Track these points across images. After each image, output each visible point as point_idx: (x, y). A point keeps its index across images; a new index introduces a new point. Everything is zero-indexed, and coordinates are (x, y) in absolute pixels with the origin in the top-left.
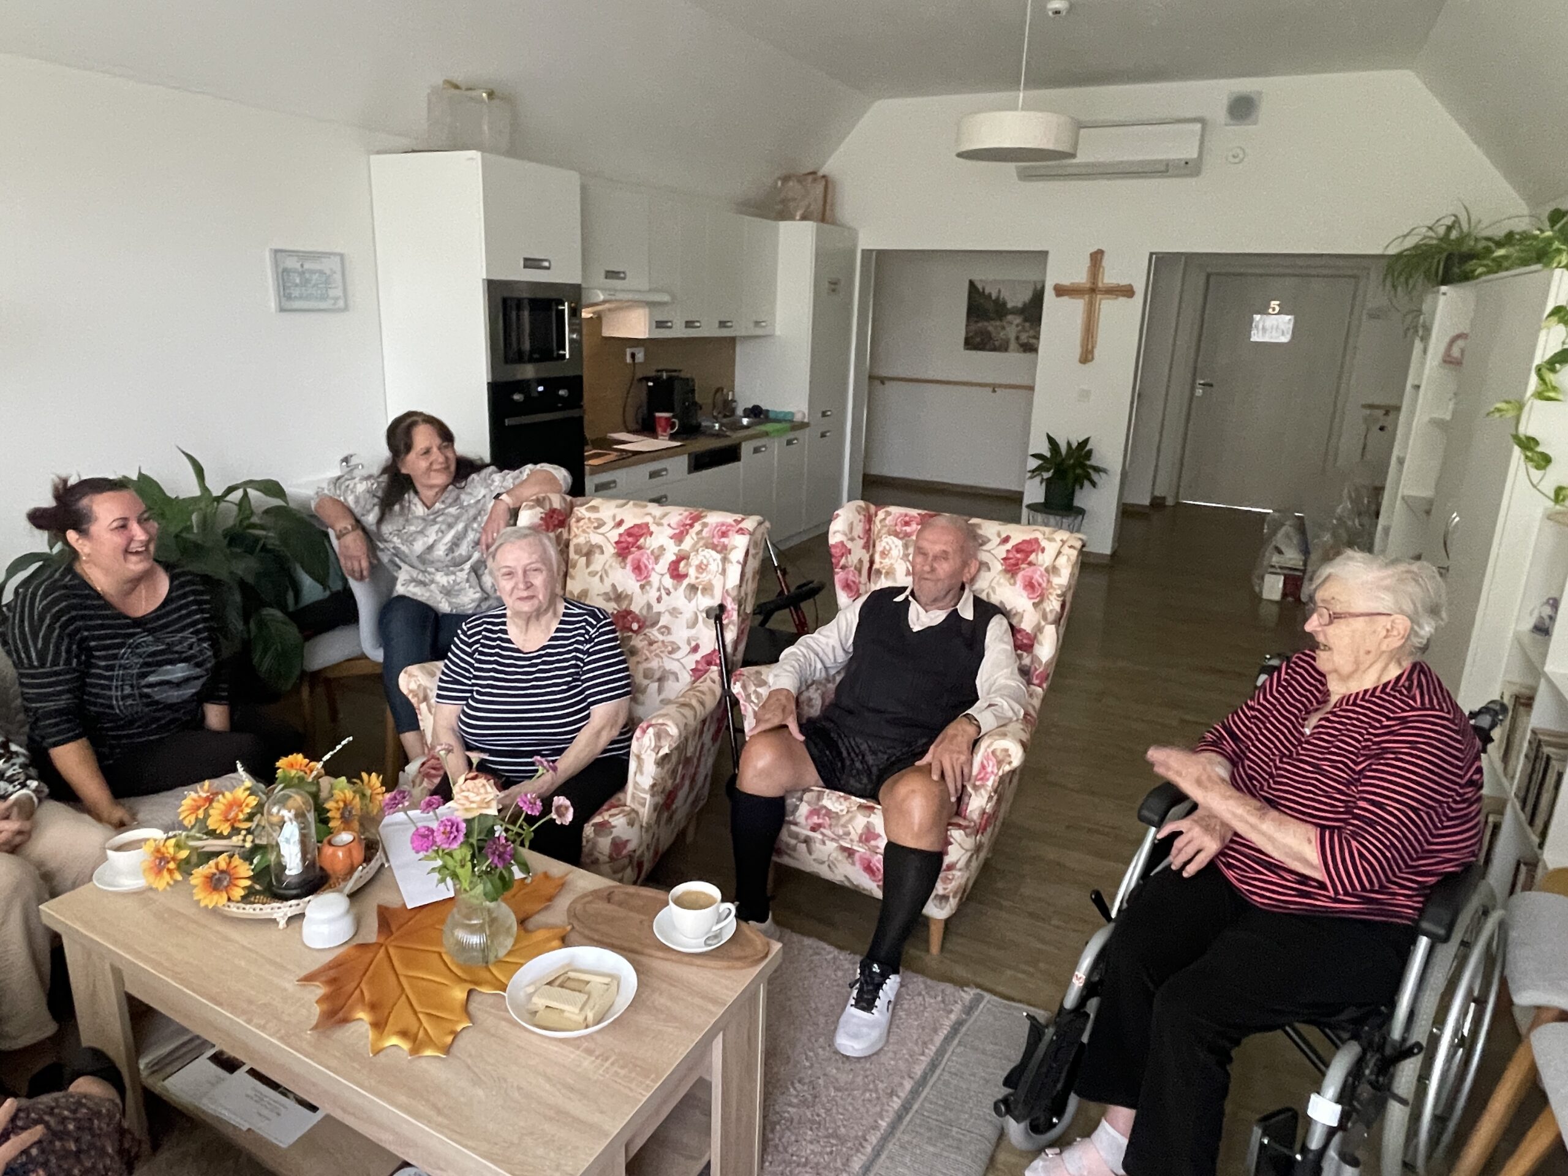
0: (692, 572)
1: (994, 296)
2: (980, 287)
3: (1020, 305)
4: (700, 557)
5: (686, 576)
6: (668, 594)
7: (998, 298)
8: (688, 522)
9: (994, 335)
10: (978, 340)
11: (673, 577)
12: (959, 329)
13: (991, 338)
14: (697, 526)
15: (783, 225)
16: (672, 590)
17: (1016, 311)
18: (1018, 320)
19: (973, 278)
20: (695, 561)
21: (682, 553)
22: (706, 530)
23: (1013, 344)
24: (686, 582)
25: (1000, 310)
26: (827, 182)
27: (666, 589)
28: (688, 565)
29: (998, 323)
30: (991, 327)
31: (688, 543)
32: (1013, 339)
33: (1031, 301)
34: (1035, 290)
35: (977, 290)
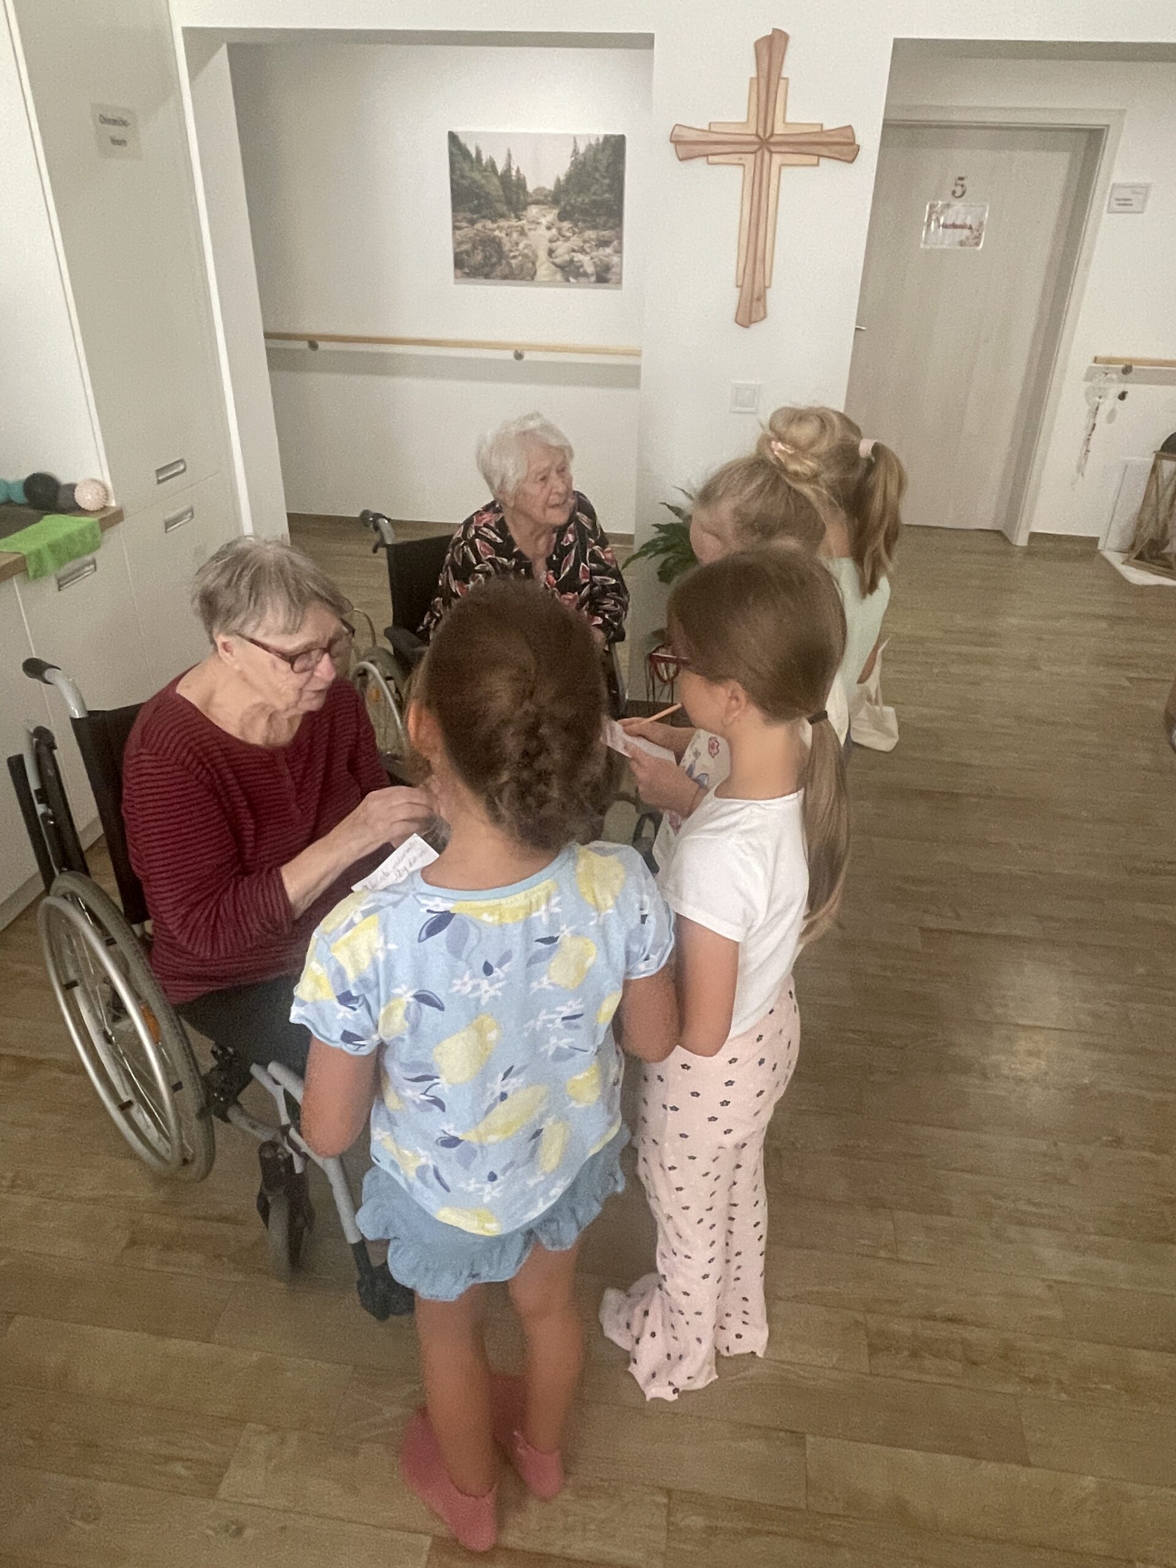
1: (500, 168)
2: (471, 146)
3: (550, 186)
7: (508, 170)
9: (507, 247)
10: (479, 257)
12: (442, 237)
13: (501, 254)
17: (542, 199)
18: (551, 215)
19: (454, 130)
23: (544, 269)
25: (513, 195)
29: (514, 222)
30: (499, 229)
32: (542, 254)
33: (569, 178)
34: (575, 152)
35: (465, 153)
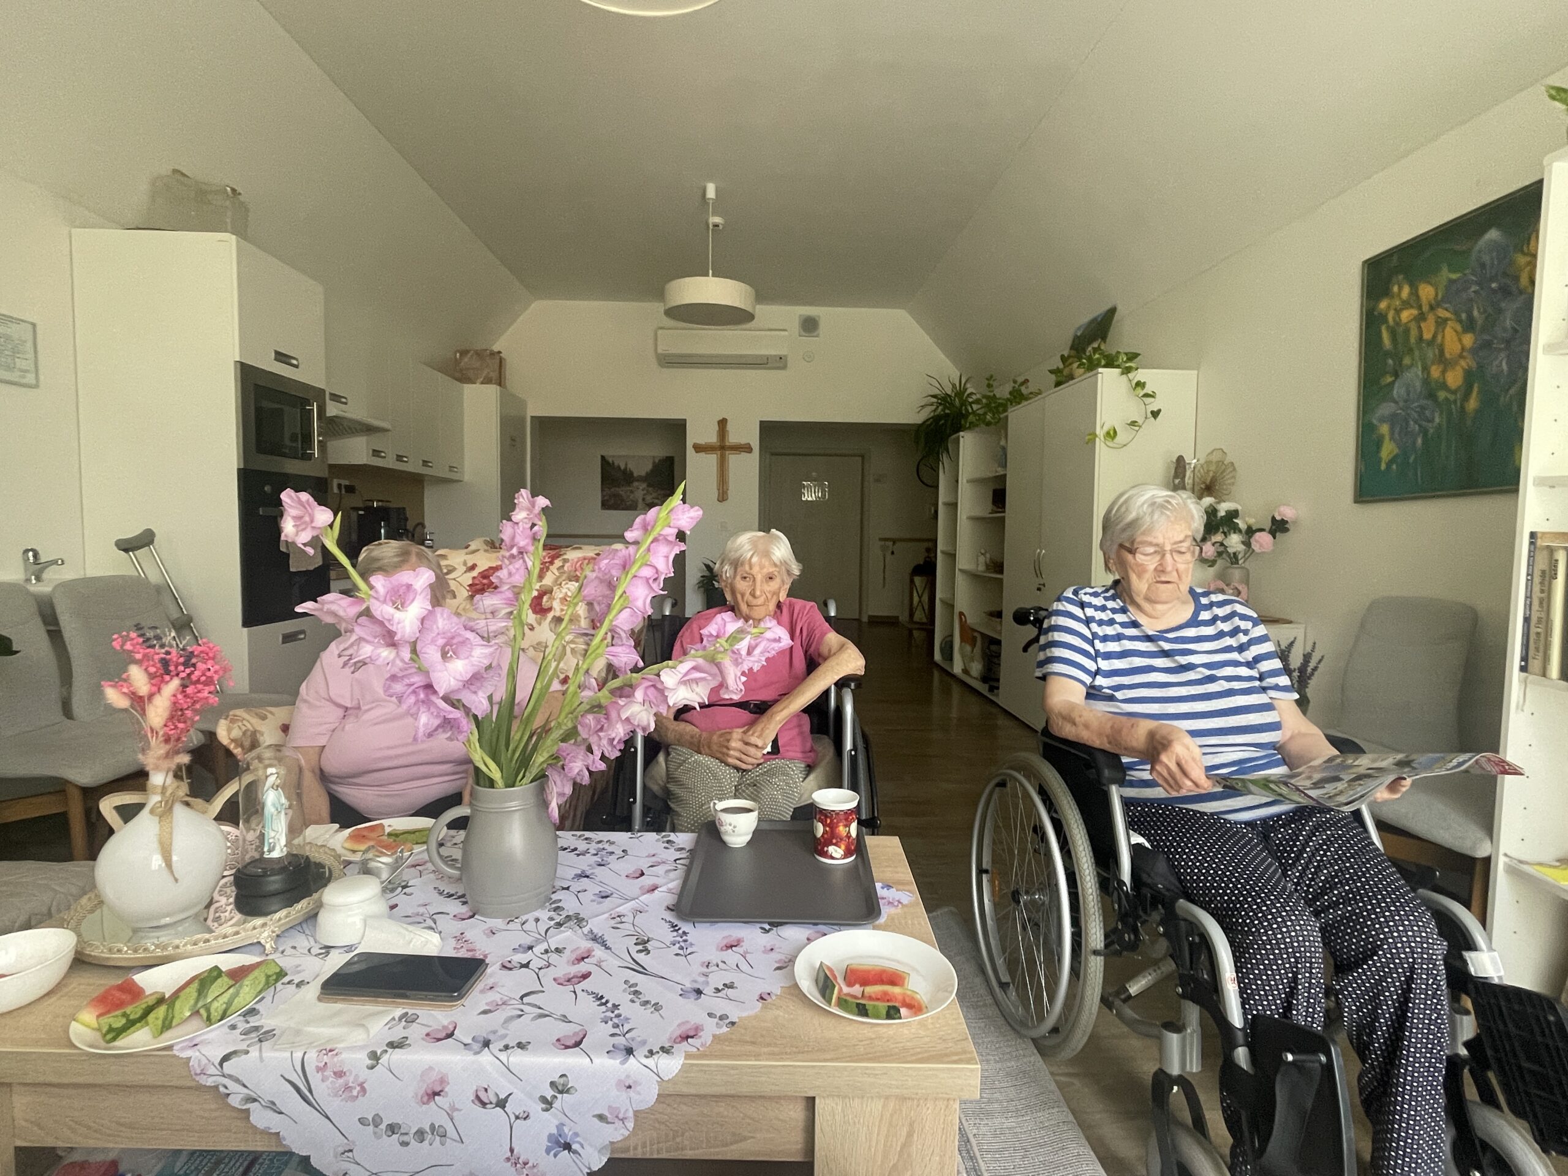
0: (556, 605)
1: (623, 467)
2: (610, 460)
3: (643, 474)
4: (564, 591)
5: (550, 609)
6: (532, 629)
7: (626, 469)
8: (547, 560)
9: (624, 497)
10: (612, 502)
11: (535, 612)
12: (595, 494)
13: (622, 500)
14: (558, 563)
15: (468, 389)
16: (535, 625)
17: (641, 479)
18: (644, 485)
19: (605, 454)
20: (558, 594)
21: (543, 589)
22: (567, 565)
23: (640, 505)
24: (550, 616)
25: (628, 477)
26: (501, 360)
27: (528, 624)
28: (552, 599)
29: (627, 488)
30: (622, 491)
31: (548, 580)
32: (640, 500)
33: (652, 471)
34: (654, 463)
35: (608, 463)
